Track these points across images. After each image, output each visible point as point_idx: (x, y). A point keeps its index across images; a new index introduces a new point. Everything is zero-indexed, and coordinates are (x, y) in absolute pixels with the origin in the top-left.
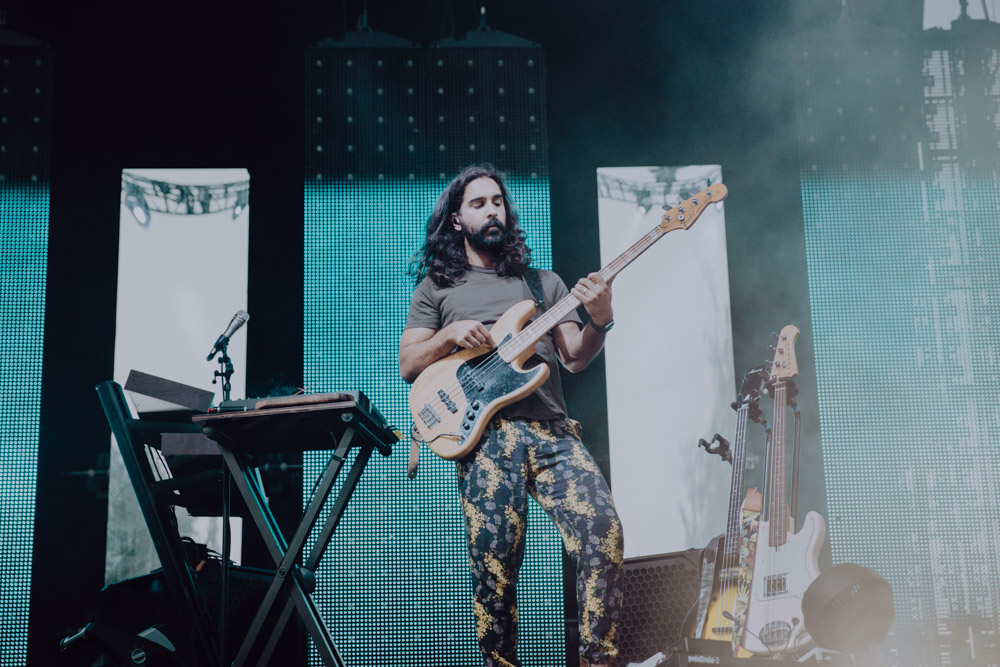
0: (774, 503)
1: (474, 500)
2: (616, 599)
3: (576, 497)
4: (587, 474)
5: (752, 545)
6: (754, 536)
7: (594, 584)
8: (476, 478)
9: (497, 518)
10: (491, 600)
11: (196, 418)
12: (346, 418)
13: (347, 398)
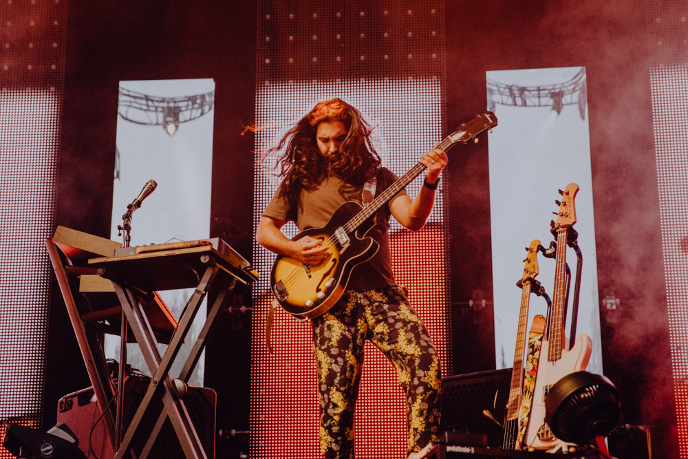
0: (553, 327)
1: (323, 348)
2: (435, 417)
3: (406, 342)
4: (412, 324)
5: (535, 361)
6: (537, 353)
7: (418, 407)
8: (324, 331)
9: (340, 360)
10: (330, 424)
11: (91, 261)
12: (204, 259)
13: (205, 243)
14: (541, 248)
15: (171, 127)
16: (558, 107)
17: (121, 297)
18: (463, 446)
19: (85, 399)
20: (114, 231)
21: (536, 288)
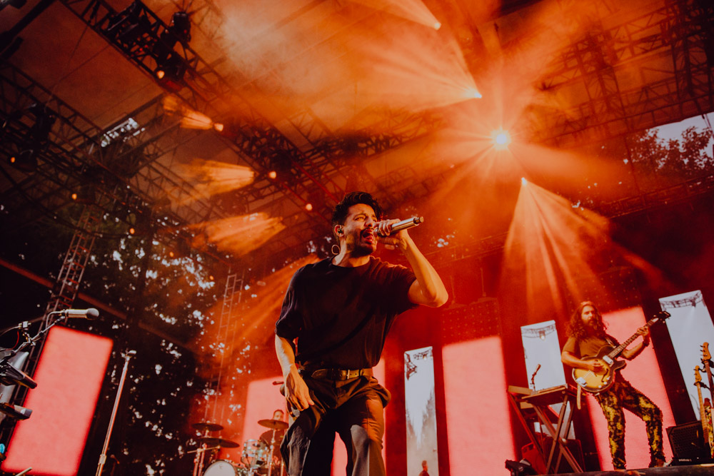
3: (645, 403)
11: (523, 398)
12: (563, 393)
13: (563, 386)
14: (699, 369)
15: (543, 337)
16: (694, 304)
17: (536, 409)
18: (686, 459)
19: (531, 447)
20: (529, 385)
21: (703, 385)
